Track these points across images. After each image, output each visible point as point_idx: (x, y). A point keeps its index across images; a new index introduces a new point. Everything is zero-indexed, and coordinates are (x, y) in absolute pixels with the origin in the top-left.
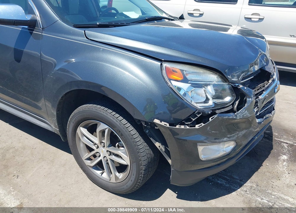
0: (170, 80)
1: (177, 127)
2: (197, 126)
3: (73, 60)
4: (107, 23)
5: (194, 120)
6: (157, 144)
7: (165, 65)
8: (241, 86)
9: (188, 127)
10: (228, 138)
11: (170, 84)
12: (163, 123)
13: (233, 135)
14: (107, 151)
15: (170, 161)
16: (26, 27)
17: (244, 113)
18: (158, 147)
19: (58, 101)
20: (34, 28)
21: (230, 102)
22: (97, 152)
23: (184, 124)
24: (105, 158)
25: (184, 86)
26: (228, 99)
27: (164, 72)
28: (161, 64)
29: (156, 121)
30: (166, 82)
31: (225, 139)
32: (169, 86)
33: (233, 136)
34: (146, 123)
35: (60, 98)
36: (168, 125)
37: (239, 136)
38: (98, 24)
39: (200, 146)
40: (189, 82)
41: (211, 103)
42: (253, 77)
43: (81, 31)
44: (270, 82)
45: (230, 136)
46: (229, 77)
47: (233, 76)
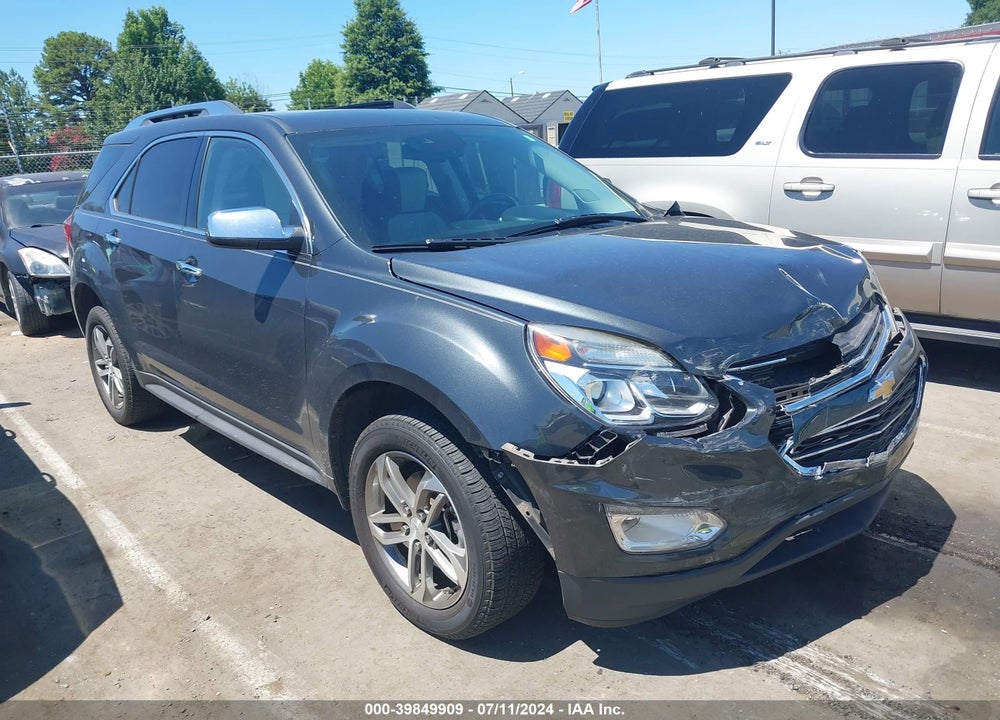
0: (542, 360)
1: (552, 461)
2: (599, 464)
3: (373, 316)
4: (450, 241)
5: (597, 450)
6: (523, 507)
7: (532, 328)
8: (728, 378)
9: (576, 464)
10: (685, 498)
11: (541, 369)
12: (521, 453)
13: (699, 492)
14: (427, 534)
15: (551, 551)
16: (285, 252)
17: (728, 440)
18: (524, 514)
19: (332, 409)
20: (298, 254)
21: (702, 416)
22: (405, 524)
23: (574, 457)
24: (417, 544)
25: (576, 373)
26: (698, 408)
27: (531, 345)
28: (526, 326)
29: (509, 447)
30: (535, 365)
31: (677, 500)
32: (541, 373)
33: (701, 497)
34: (492, 453)
35: (336, 401)
36: (531, 456)
37: (722, 499)
38: (428, 242)
39: (613, 513)
40: (585, 365)
41: (646, 414)
42: (785, 359)
43: (384, 259)
44: (834, 372)
45: (688, 494)
46: (686, 361)
47: (699, 360)
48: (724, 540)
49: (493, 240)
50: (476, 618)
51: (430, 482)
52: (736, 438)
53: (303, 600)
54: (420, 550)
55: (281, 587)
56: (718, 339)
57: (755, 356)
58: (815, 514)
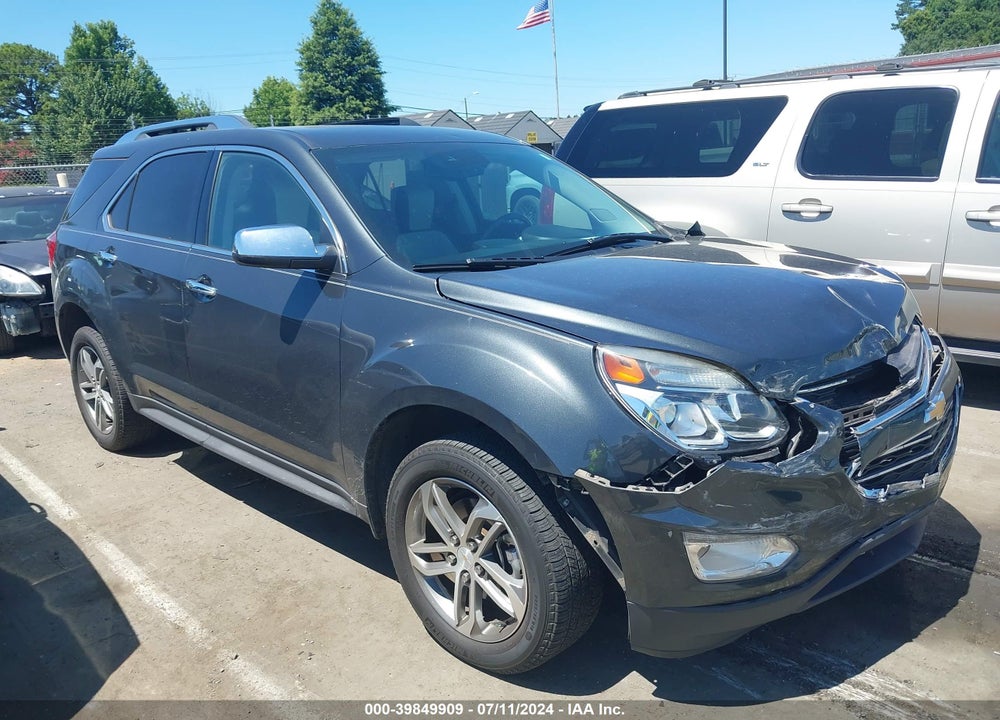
0: (614, 383)
1: (630, 488)
2: (678, 490)
3: (410, 341)
4: (490, 260)
5: (673, 476)
6: (591, 536)
7: (602, 350)
8: (799, 400)
9: (655, 491)
10: (764, 524)
11: (613, 391)
12: (596, 480)
13: (776, 518)
14: (477, 564)
15: (622, 582)
16: (313, 271)
17: (803, 464)
18: (592, 544)
19: (371, 435)
20: (330, 273)
21: (774, 438)
22: (451, 554)
23: (649, 484)
24: (466, 575)
25: (649, 397)
26: (768, 431)
27: (600, 366)
28: (595, 350)
29: (582, 474)
30: (606, 388)
31: (755, 526)
32: (612, 396)
33: (779, 522)
34: (560, 479)
35: (377, 425)
36: (607, 483)
37: (799, 524)
38: (469, 261)
39: (689, 541)
40: (658, 387)
41: (720, 438)
42: (846, 381)
43: (430, 279)
44: (895, 393)
45: (767, 520)
46: (759, 383)
47: (771, 382)
48: (796, 565)
49: (533, 260)
50: (535, 652)
51: (485, 510)
52: (812, 462)
53: (335, 635)
54: (469, 581)
55: (310, 622)
56: (787, 361)
57: (822, 377)
58: (877, 538)
